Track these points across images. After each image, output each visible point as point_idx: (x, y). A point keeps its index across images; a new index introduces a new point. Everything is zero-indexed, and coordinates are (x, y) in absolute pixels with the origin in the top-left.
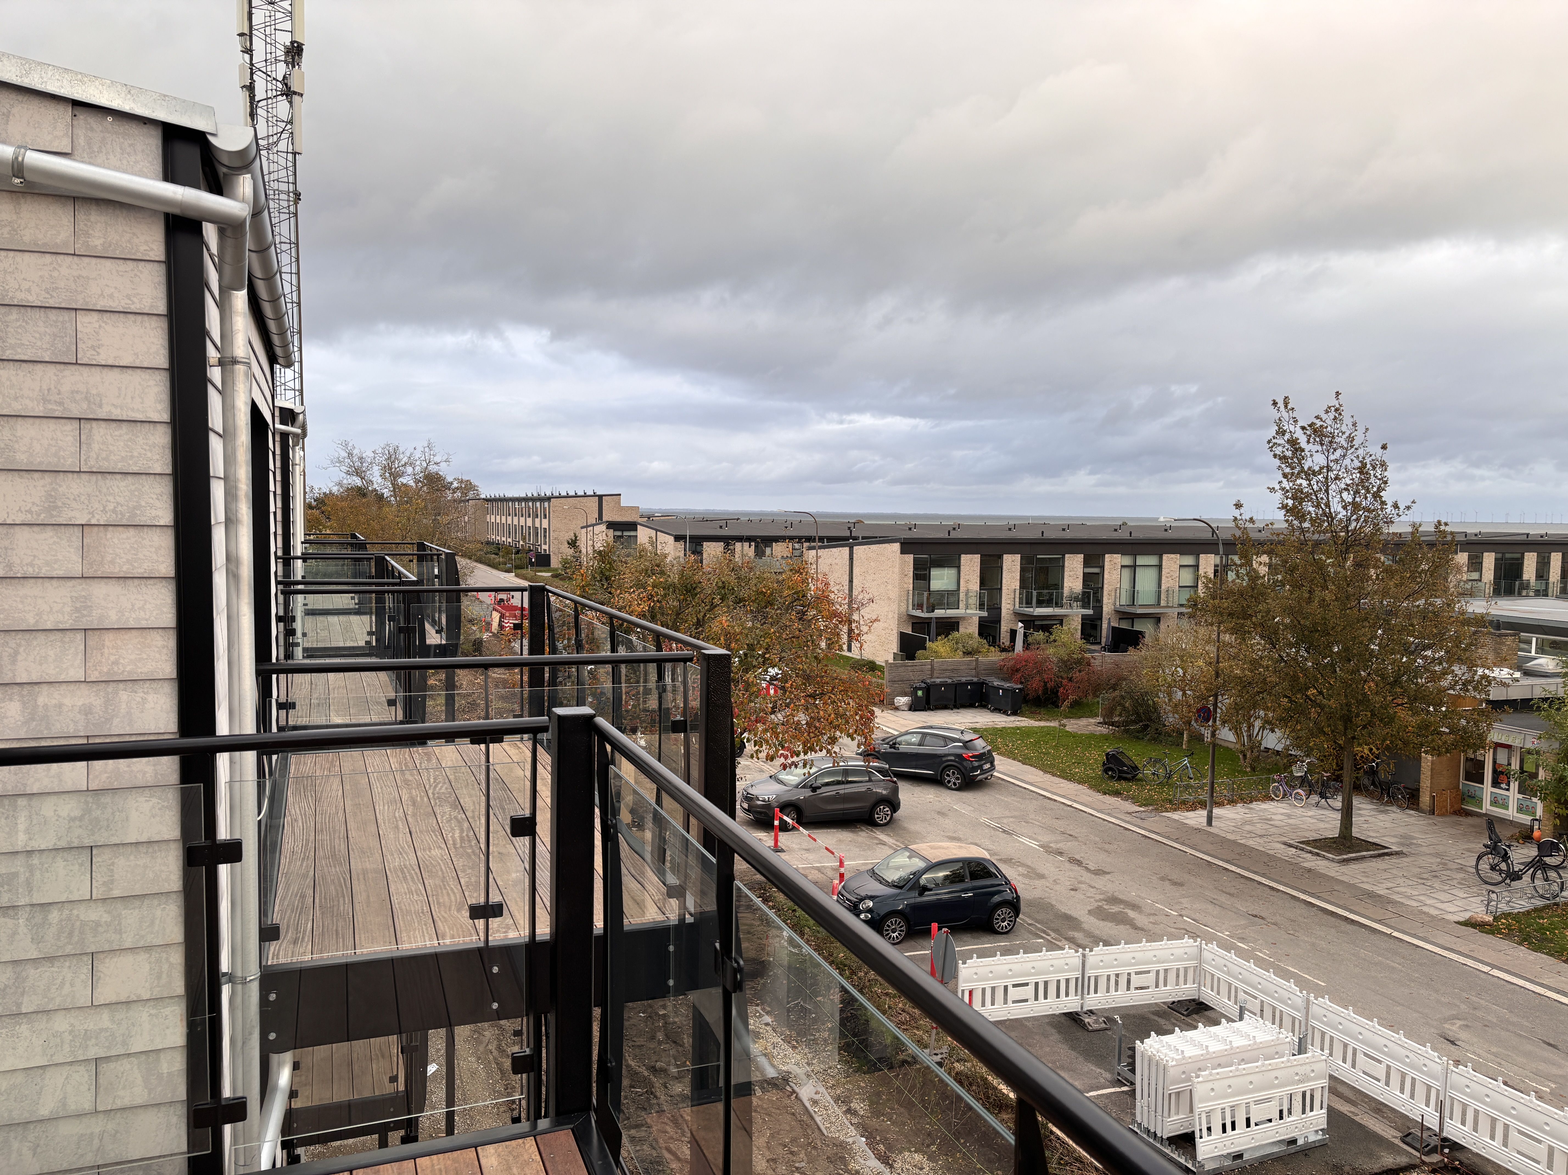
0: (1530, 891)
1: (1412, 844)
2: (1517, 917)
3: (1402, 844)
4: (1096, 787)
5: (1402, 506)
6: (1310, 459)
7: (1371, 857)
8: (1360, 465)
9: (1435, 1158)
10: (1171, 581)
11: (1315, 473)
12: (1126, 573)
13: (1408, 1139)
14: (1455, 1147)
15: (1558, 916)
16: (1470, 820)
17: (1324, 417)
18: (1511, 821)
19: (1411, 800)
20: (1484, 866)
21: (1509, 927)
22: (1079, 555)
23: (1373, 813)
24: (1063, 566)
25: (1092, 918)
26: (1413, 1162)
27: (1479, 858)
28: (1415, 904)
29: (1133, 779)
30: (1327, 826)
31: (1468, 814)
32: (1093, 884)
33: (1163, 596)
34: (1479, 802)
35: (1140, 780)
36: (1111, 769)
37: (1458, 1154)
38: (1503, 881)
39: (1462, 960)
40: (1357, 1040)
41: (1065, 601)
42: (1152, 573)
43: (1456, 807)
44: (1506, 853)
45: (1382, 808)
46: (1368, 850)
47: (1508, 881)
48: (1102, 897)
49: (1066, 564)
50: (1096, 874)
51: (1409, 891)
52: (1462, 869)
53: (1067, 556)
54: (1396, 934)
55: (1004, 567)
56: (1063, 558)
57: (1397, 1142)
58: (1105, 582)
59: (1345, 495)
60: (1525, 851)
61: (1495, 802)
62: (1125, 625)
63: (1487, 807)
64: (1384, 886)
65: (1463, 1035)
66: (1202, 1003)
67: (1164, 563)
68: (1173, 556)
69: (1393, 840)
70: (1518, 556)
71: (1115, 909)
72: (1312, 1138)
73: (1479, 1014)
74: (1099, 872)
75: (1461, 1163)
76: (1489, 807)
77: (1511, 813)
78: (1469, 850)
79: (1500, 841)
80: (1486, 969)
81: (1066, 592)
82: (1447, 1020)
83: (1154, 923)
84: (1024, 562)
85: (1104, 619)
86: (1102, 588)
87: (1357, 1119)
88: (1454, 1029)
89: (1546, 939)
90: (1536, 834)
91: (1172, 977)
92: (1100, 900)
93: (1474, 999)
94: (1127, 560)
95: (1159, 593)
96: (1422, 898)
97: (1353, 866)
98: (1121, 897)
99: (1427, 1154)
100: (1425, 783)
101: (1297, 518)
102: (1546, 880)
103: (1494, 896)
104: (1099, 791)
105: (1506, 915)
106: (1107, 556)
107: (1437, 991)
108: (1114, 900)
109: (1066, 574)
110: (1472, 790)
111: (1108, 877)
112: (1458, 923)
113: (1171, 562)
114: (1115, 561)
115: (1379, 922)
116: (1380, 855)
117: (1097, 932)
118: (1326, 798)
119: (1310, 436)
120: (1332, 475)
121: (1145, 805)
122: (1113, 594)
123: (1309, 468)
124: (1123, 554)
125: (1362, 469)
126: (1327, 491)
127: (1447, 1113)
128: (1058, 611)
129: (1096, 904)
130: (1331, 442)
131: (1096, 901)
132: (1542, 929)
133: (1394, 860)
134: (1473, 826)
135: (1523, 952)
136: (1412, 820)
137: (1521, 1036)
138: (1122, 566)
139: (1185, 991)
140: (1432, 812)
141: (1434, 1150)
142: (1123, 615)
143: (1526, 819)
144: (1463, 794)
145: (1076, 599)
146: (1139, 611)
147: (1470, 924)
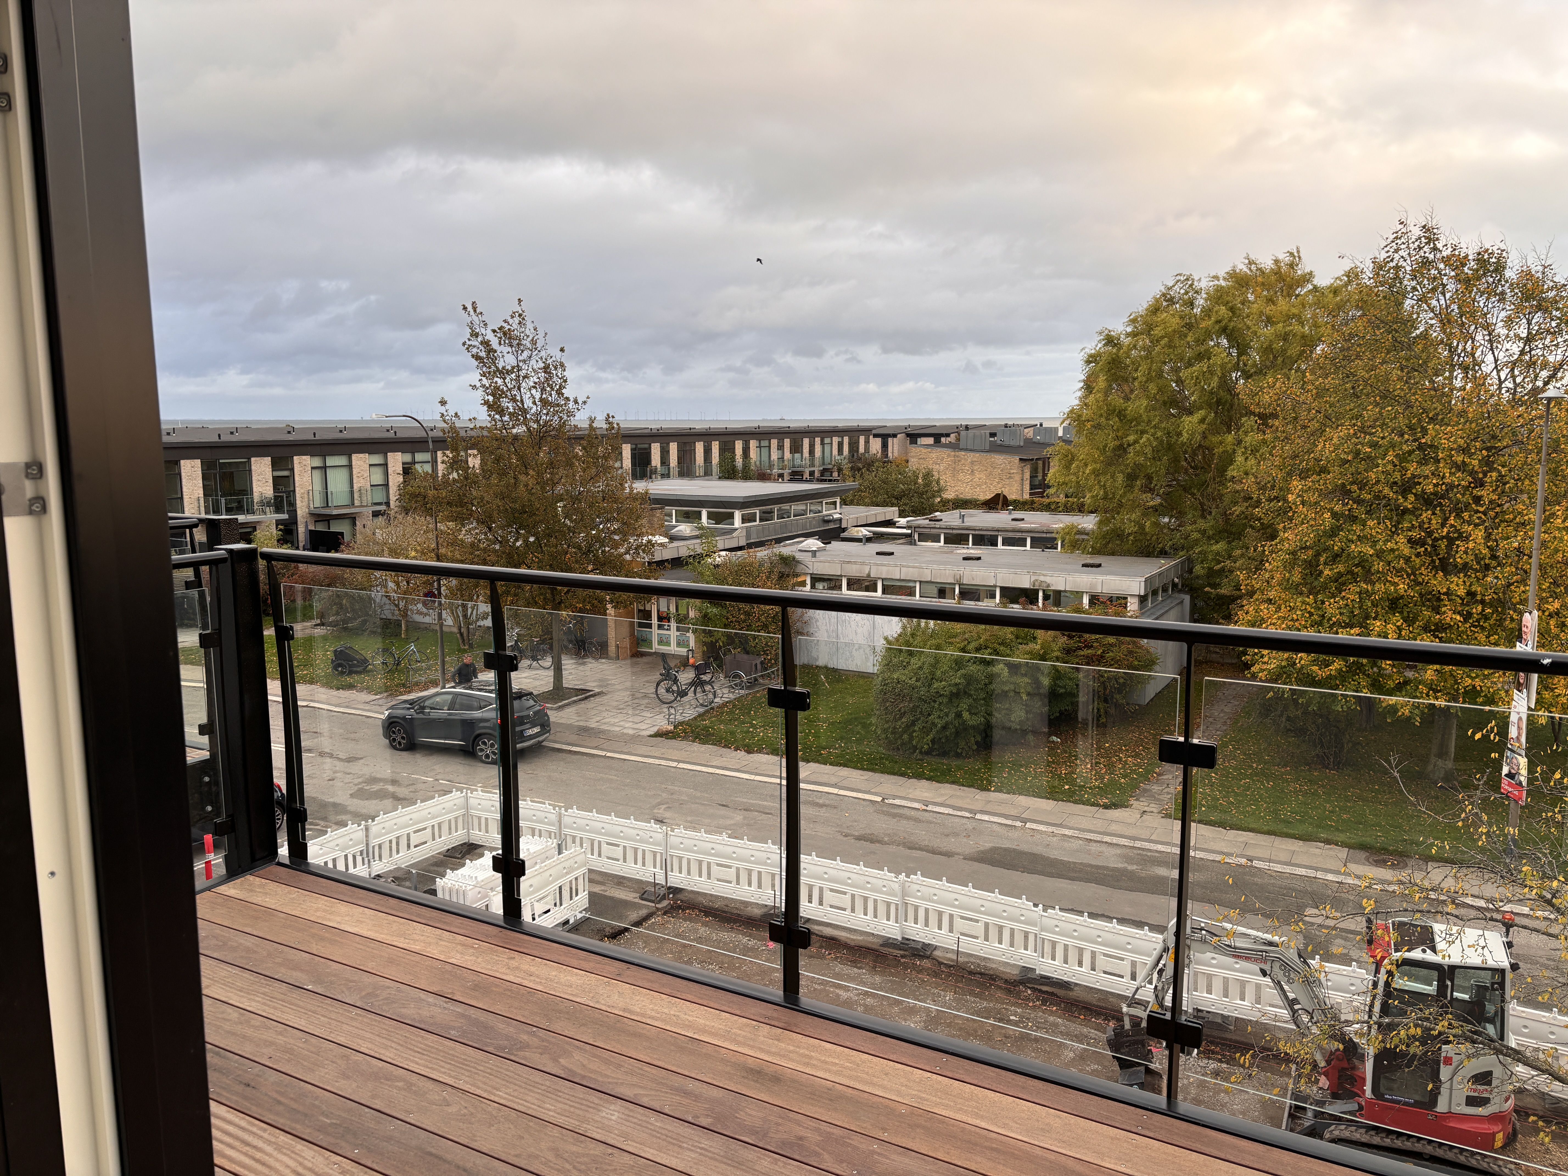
0: (694, 702)
1: (608, 684)
2: (687, 723)
3: (601, 686)
4: (328, 685)
5: (580, 402)
6: (502, 360)
7: (580, 700)
8: (543, 365)
9: (665, 903)
10: (362, 481)
11: (508, 372)
12: (317, 475)
13: (645, 896)
14: (676, 891)
15: (714, 717)
16: (645, 659)
17: (511, 321)
18: (673, 655)
19: (601, 650)
20: (662, 691)
21: (684, 731)
22: (266, 458)
23: (574, 666)
24: (250, 470)
25: (355, 800)
26: (651, 911)
27: (658, 685)
28: (617, 729)
29: (365, 671)
30: (542, 682)
31: (643, 655)
32: (349, 771)
33: (356, 496)
34: (650, 645)
35: (369, 671)
36: (340, 665)
37: (679, 896)
38: (675, 699)
39: (657, 762)
40: (601, 834)
41: (256, 507)
42: (343, 474)
43: (634, 650)
44: (676, 677)
45: (581, 661)
46: (577, 696)
47: (679, 698)
48: (360, 780)
49: (253, 468)
50: (349, 762)
51: (613, 720)
52: (645, 696)
53: (253, 459)
54: (609, 754)
55: (183, 475)
56: (249, 462)
57: (638, 900)
58: (297, 485)
59: (534, 391)
60: (686, 675)
61: (661, 642)
62: (321, 527)
63: (656, 647)
64: (595, 720)
65: (668, 814)
66: (473, 844)
67: (354, 463)
68: (362, 455)
69: (595, 684)
70: (646, 446)
71: (376, 787)
72: (579, 916)
73: (675, 797)
74: (350, 760)
75: (682, 901)
76: (657, 646)
77: (673, 648)
78: (648, 682)
79: (671, 669)
80: (674, 764)
81: (256, 497)
82: (654, 807)
83: (414, 792)
84: (205, 468)
85: (299, 523)
86: (294, 491)
87: (607, 894)
88: (660, 812)
89: (710, 734)
90: (691, 661)
91: (445, 827)
92: (360, 783)
93: (670, 787)
94: (317, 462)
95: (352, 493)
96: (622, 723)
97: (567, 710)
98: (378, 776)
99: (660, 902)
100: (611, 634)
101: (498, 413)
102: (704, 691)
103: (672, 711)
104: (331, 688)
105: (681, 723)
106: (295, 458)
107: (644, 789)
108: (373, 780)
109: (254, 478)
110: (644, 635)
111: (362, 761)
112: (650, 736)
113: (361, 461)
114: (304, 463)
115: (596, 748)
116: (586, 698)
117: (364, 811)
118: (538, 660)
119: (501, 338)
120: (522, 373)
121: (380, 693)
122: (306, 496)
123: (504, 368)
124: (312, 455)
125: (546, 369)
126: (519, 388)
127: (669, 868)
128: (250, 518)
129: (356, 788)
130: (518, 344)
131: (356, 785)
132: (706, 728)
133: (598, 699)
134: (648, 663)
135: (696, 746)
136: (605, 667)
137: (703, 804)
138: (313, 468)
139: (457, 837)
140: (618, 658)
141: (664, 898)
142: (318, 517)
143: (683, 651)
144: (638, 639)
145: (269, 504)
146: (335, 512)
147: (659, 734)
